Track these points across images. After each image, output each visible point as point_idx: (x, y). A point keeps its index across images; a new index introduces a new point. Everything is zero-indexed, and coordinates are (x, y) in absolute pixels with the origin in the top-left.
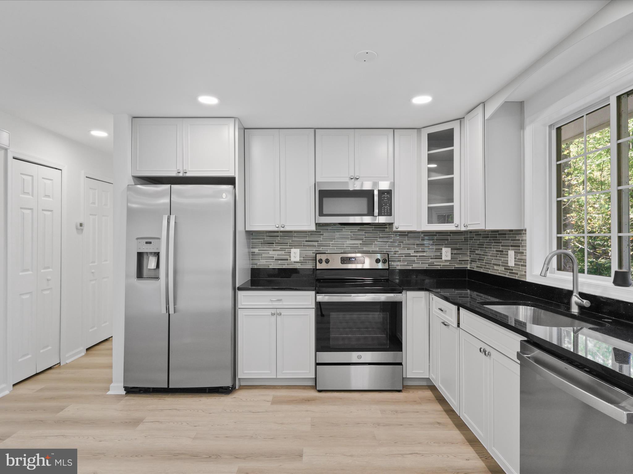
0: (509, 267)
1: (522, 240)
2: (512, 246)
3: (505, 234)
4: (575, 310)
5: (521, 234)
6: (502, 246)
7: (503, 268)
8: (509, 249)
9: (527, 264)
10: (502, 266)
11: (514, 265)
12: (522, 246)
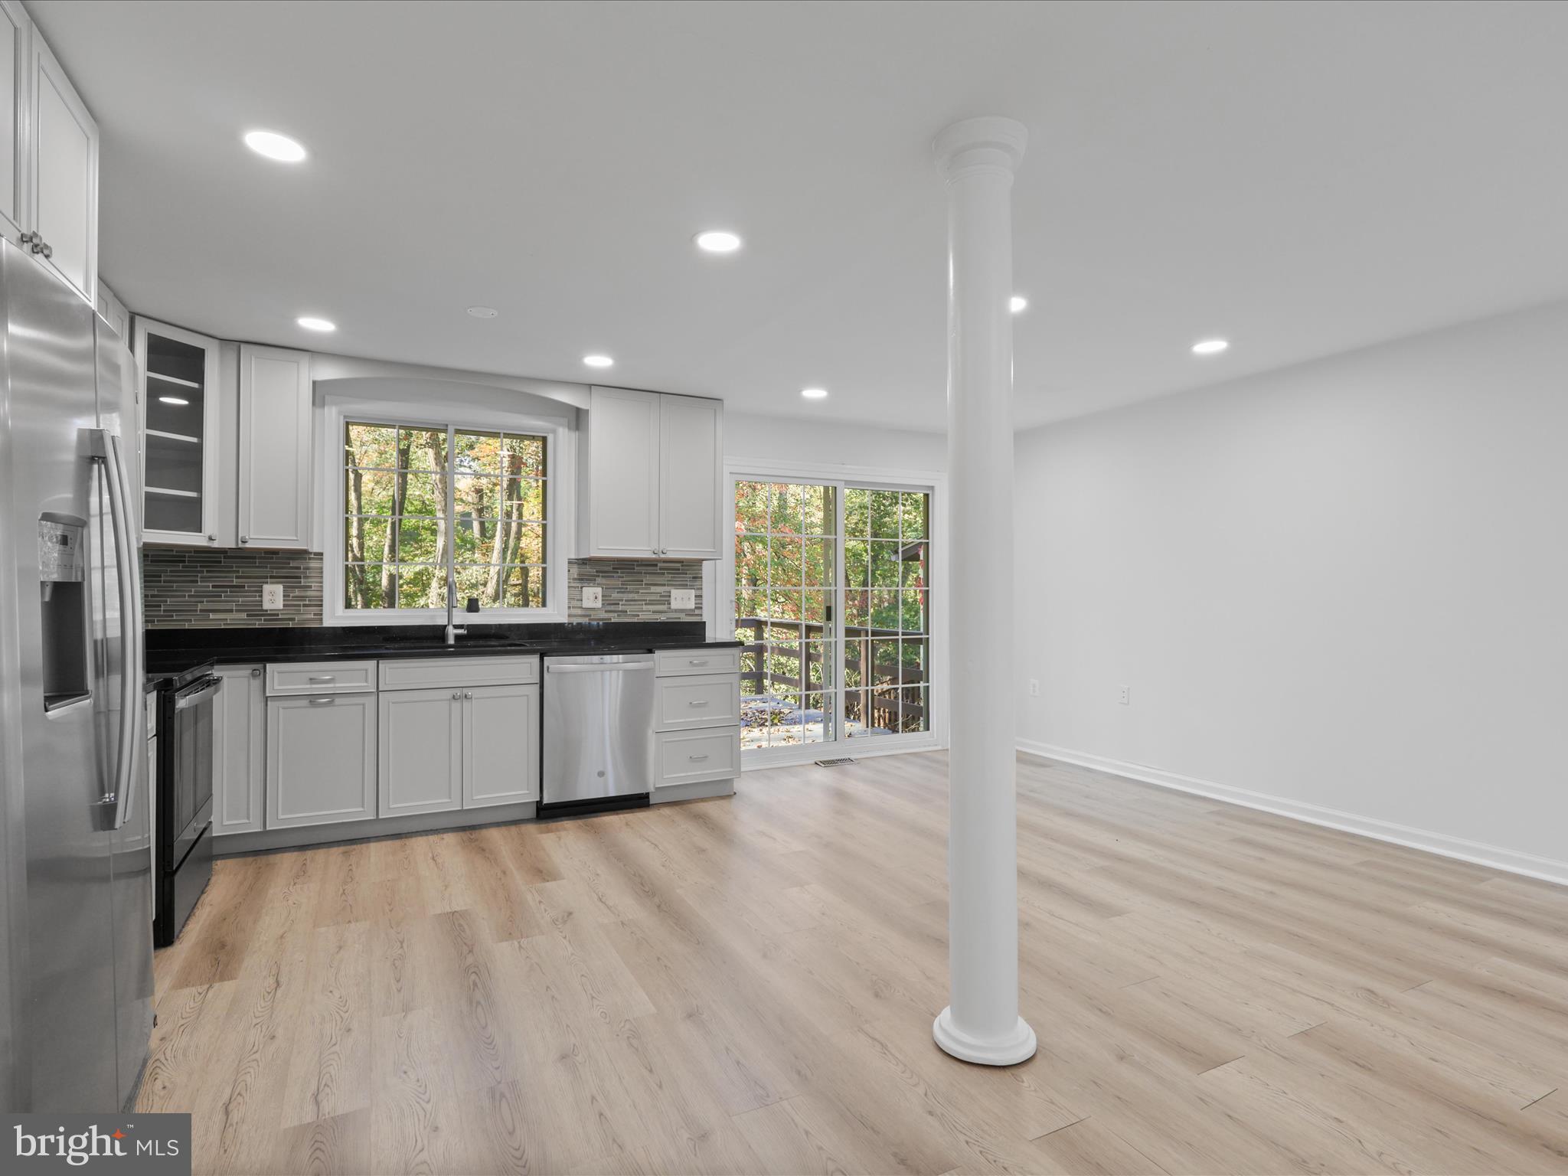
0: (267, 611)
1: (308, 568)
2: (271, 577)
3: (255, 558)
4: (451, 641)
5: (305, 559)
6: (237, 577)
7: (244, 616)
8: (267, 583)
9: (324, 603)
10: (237, 611)
11: (281, 607)
12: (306, 577)
